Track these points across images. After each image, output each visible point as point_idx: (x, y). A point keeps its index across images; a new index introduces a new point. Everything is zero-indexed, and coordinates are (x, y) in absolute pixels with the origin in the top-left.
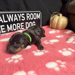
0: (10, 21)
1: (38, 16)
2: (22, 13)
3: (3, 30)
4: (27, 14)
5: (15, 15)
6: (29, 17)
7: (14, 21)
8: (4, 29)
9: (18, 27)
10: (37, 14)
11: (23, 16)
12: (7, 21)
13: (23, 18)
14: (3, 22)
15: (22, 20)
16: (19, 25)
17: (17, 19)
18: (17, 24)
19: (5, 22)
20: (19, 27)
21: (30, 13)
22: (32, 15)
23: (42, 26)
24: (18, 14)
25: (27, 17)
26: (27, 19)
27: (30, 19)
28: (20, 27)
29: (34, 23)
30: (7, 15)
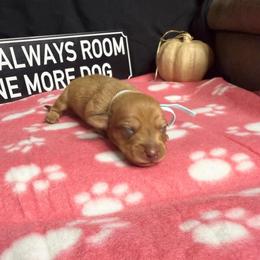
0: (31, 64)
1: (119, 47)
2: (65, 41)
3: (15, 91)
4: (82, 42)
5: (47, 47)
6: (88, 50)
7: (45, 63)
8: (16, 87)
9: (57, 80)
10: (114, 39)
11: (70, 47)
12: (23, 66)
13: (72, 56)
14: (11, 67)
15: (69, 59)
16: (59, 76)
17: (52, 57)
18: (55, 72)
19: (17, 66)
20: (61, 80)
21: (91, 39)
22: (96, 44)
23: (133, 76)
24: (55, 45)
25: (84, 50)
26: (84, 58)
27: (91, 57)
28: (65, 80)
29: (107, 69)
30: (23, 48)
